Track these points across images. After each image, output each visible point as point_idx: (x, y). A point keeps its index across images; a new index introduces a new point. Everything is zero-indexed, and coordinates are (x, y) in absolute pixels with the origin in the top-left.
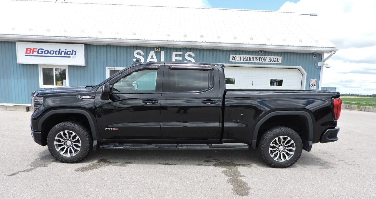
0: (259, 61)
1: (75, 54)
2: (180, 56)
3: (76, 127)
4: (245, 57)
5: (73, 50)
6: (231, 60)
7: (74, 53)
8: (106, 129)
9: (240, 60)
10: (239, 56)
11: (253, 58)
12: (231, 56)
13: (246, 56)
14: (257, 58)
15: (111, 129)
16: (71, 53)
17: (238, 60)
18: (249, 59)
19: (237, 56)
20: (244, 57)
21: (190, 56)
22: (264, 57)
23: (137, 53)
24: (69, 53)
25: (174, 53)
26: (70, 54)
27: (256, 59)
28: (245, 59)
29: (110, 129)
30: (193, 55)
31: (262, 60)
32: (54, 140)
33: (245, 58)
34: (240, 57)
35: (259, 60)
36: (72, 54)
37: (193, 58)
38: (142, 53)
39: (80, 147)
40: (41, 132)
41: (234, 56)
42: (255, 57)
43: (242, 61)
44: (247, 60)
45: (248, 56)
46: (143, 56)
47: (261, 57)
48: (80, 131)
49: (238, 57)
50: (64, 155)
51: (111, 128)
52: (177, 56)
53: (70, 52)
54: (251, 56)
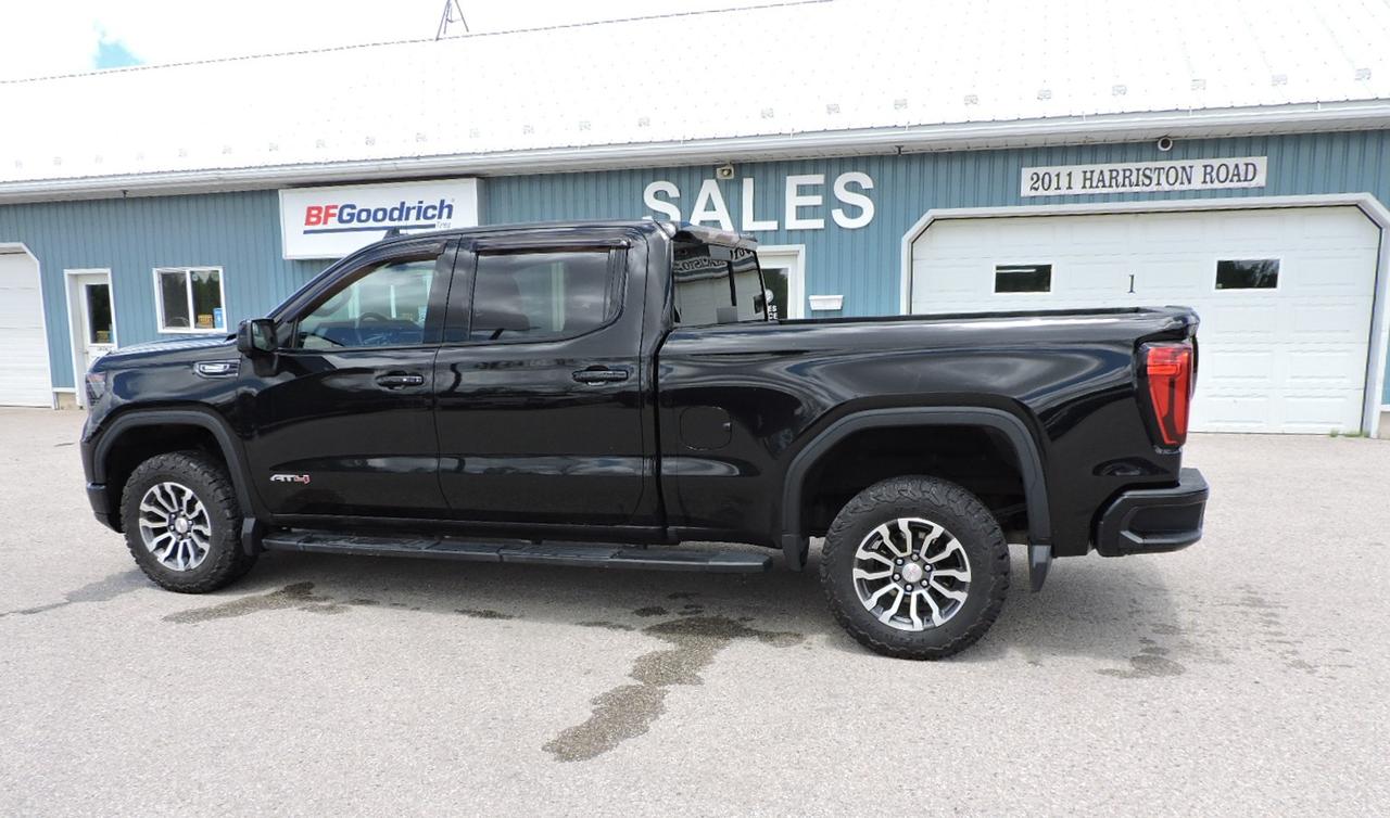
0: (1158, 184)
1: (449, 216)
2: (815, 190)
4: (1092, 172)
5: (442, 202)
6: (1026, 191)
7: (446, 211)
8: (273, 479)
9: (1070, 188)
10: (1064, 170)
11: (1128, 173)
12: (1027, 173)
13: (1097, 168)
14: (1148, 172)
15: (289, 480)
16: (436, 212)
17: (1058, 188)
18: (1111, 178)
19: (1054, 170)
20: (1085, 172)
21: (853, 187)
22: (1178, 164)
23: (657, 195)
24: (430, 212)
25: (792, 182)
26: (433, 216)
27: (1141, 177)
28: (1091, 179)
29: (286, 478)
30: (866, 182)
31: (1172, 180)
32: (137, 514)
33: (1088, 175)
34: (1070, 174)
35: (1155, 181)
36: (440, 217)
37: (867, 193)
38: (673, 191)
39: (210, 539)
40: (103, 487)
41: (1041, 170)
42: (1138, 170)
43: (1077, 189)
44: (1101, 184)
45: (1106, 167)
46: (677, 202)
47: (1167, 164)
48: (205, 484)
49: (1058, 175)
50: (169, 565)
51: (289, 477)
52: (802, 190)
53: (434, 208)
54: (1120, 166)
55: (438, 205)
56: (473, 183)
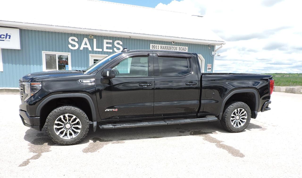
0: (172, 50)
1: (9, 38)
2: (110, 43)
3: (76, 111)
4: (162, 46)
5: (7, 34)
6: (151, 48)
7: (8, 37)
8: (106, 111)
9: (158, 49)
10: (157, 45)
11: (168, 47)
12: (151, 45)
13: (163, 45)
14: (171, 47)
16: (5, 37)
17: (156, 48)
18: (165, 48)
19: (156, 45)
20: (161, 46)
21: (118, 44)
22: (175, 46)
23: (72, 40)
24: (2, 36)
25: (105, 41)
26: (4, 38)
27: (170, 48)
28: (162, 47)
29: (110, 110)
30: (121, 43)
31: (174, 49)
32: (53, 124)
33: (161, 47)
34: (158, 46)
35: (172, 49)
36: (6, 38)
37: (121, 45)
38: (77, 40)
39: (81, 129)
40: (39, 117)
41: (154, 45)
42: (169, 47)
43: (160, 49)
44: (163, 49)
45: (164, 46)
46: (77, 42)
47: (173, 46)
49: (156, 46)
50: (64, 138)
52: (107, 43)
53: (4, 35)
54: (166, 46)
55: (5, 35)
56: (18, 30)
